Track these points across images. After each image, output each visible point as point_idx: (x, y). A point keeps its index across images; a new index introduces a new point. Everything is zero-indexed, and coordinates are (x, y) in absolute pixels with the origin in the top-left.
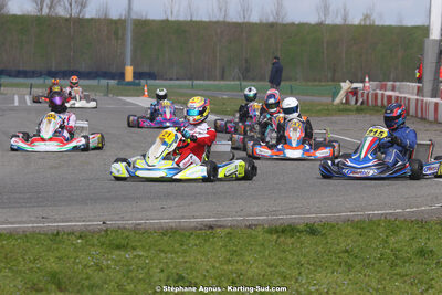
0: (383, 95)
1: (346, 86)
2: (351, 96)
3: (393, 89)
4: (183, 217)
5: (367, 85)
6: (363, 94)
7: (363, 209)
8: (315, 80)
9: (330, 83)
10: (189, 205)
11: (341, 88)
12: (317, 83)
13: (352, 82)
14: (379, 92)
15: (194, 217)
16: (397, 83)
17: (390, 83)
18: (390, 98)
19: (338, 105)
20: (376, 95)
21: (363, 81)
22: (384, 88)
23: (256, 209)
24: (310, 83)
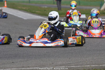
4: (23, 67)
10: (26, 61)
11: (104, 2)
15: (28, 67)
19: (103, 11)
23: (60, 63)
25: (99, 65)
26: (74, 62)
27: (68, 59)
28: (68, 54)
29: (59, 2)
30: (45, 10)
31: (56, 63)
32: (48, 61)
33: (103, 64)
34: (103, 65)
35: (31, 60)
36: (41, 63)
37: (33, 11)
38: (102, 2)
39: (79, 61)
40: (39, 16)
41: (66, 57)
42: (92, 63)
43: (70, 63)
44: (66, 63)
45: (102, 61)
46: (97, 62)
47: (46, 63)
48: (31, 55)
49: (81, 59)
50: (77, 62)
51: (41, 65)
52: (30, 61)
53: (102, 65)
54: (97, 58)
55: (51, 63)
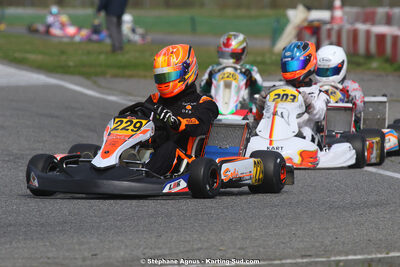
0: (368, 33)
1: (297, 16)
2: (307, 34)
3: (389, 21)
5: (338, 13)
6: (329, 31)
7: (327, 252)
8: (239, 6)
9: (269, 12)
11: (287, 21)
12: (241, 12)
13: (309, 8)
14: (362, 27)
16: (396, 11)
17: (381, 11)
18: (381, 38)
20: (355, 33)
21: (330, 7)
22: (370, 18)
23: (122, 253)
24: (229, 12)
25: (271, 260)
26: (177, 251)
27: (154, 239)
28: (152, 220)
29: (115, 20)
30: (63, 52)
31: (106, 253)
32: (77, 247)
33: (286, 258)
34: (284, 261)
35: (11, 243)
36: (50, 255)
37: (17, 55)
38: (278, 21)
39: (195, 247)
40: (39, 73)
41: (143, 231)
42: (243, 253)
43: (158, 252)
44: (144, 254)
45: (283, 245)
46: (261, 250)
47: (67, 254)
48: (11, 225)
49: (202, 238)
50: (188, 251)
51: (49, 261)
52: (8, 246)
53: (281, 260)
54: (263, 233)
55: (86, 254)
